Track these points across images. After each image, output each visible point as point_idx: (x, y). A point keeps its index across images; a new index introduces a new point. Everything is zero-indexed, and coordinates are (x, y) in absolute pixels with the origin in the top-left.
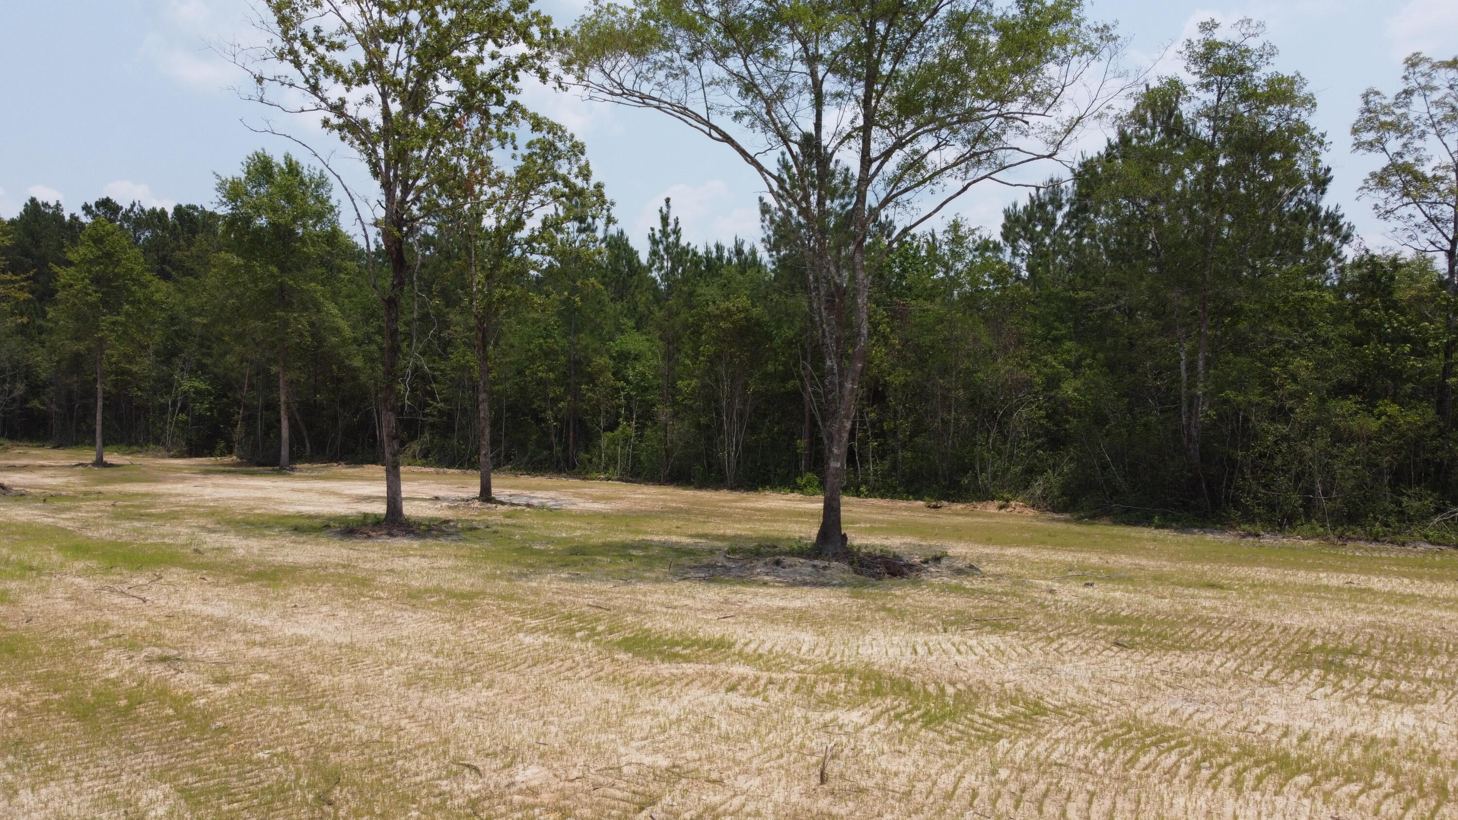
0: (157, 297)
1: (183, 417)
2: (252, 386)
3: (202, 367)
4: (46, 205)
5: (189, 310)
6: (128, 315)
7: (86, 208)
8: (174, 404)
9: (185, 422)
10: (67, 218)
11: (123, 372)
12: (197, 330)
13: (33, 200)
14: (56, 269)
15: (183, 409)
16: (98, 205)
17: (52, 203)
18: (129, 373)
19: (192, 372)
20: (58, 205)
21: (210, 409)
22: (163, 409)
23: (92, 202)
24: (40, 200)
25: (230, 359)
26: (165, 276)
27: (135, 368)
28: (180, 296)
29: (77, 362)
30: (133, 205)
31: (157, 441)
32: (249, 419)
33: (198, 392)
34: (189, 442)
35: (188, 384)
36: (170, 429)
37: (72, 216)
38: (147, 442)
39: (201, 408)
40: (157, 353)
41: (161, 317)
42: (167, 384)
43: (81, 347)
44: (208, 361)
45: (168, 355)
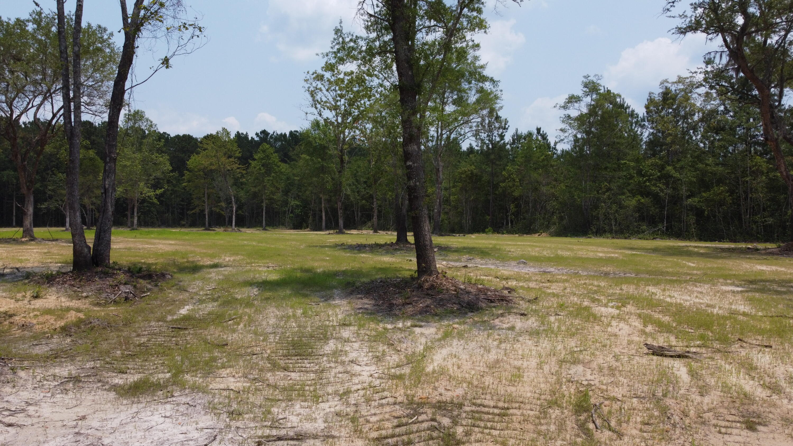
0: (283, 170)
1: (292, 215)
2: (315, 203)
3: (298, 196)
4: (242, 134)
5: (294, 175)
6: (273, 177)
7: (257, 134)
8: (288, 210)
9: (292, 217)
10: (250, 139)
11: (271, 199)
12: (296, 182)
13: (238, 132)
14: (251, 162)
15: (292, 212)
16: (261, 133)
17: (245, 133)
18: (273, 199)
19: (295, 198)
20: (247, 133)
21: (301, 212)
22: (285, 212)
23: (259, 132)
24: (240, 132)
25: (308, 193)
26: (285, 162)
27: (275, 197)
28: (290, 169)
29: (255, 195)
30: (274, 133)
31: (283, 224)
32: (314, 215)
33: (297, 206)
34: (294, 224)
35: (294, 203)
36: (287, 220)
37: (252, 138)
38: (279, 225)
39: (298, 211)
40: (283, 191)
41: (284, 177)
42: (286, 203)
43: (256, 190)
44: (300, 194)
45: (286, 192)
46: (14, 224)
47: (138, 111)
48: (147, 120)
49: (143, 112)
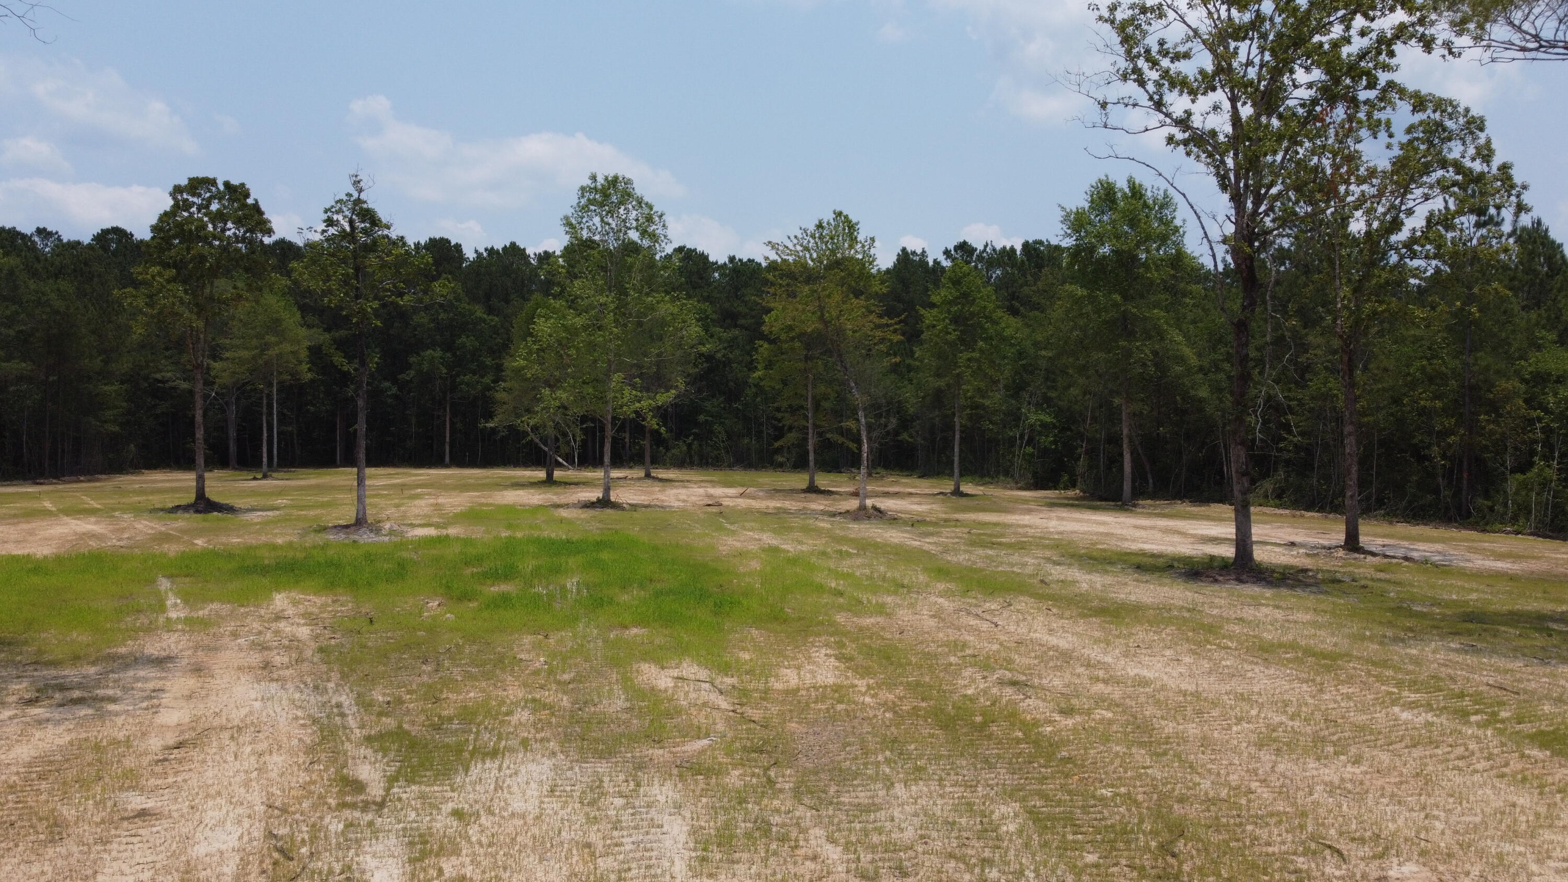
0: (1008, 332)
1: (1029, 450)
2: (1094, 419)
3: (1047, 400)
4: (914, 253)
5: (1036, 344)
6: (982, 351)
7: (947, 253)
8: (1022, 437)
9: (1032, 455)
10: (931, 263)
11: (977, 407)
12: (1043, 364)
13: (904, 250)
14: (922, 311)
15: (1029, 442)
16: (956, 248)
17: (919, 251)
18: (982, 407)
19: (1038, 405)
20: (924, 252)
21: (1055, 442)
22: (1012, 442)
23: (951, 247)
24: (909, 250)
25: (1074, 391)
26: (1014, 312)
27: (987, 402)
28: (1027, 331)
29: (938, 397)
30: (986, 246)
31: (1007, 473)
32: (1092, 453)
33: (1044, 425)
34: (1035, 475)
35: (1035, 417)
36: (1018, 461)
37: (935, 261)
38: (998, 473)
39: (1046, 441)
40: (1006, 387)
41: (1011, 352)
42: (1015, 417)
43: (941, 383)
44: (1053, 394)
45: (1016, 389)
46: (447, 459)
47: (616, 179)
48: (640, 202)
49: (628, 182)
